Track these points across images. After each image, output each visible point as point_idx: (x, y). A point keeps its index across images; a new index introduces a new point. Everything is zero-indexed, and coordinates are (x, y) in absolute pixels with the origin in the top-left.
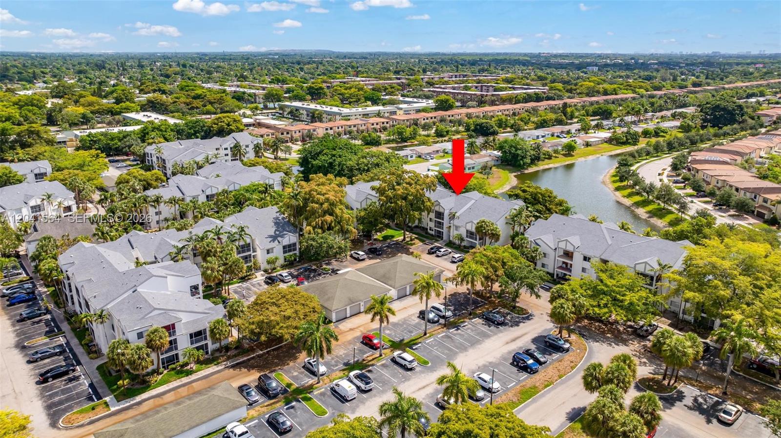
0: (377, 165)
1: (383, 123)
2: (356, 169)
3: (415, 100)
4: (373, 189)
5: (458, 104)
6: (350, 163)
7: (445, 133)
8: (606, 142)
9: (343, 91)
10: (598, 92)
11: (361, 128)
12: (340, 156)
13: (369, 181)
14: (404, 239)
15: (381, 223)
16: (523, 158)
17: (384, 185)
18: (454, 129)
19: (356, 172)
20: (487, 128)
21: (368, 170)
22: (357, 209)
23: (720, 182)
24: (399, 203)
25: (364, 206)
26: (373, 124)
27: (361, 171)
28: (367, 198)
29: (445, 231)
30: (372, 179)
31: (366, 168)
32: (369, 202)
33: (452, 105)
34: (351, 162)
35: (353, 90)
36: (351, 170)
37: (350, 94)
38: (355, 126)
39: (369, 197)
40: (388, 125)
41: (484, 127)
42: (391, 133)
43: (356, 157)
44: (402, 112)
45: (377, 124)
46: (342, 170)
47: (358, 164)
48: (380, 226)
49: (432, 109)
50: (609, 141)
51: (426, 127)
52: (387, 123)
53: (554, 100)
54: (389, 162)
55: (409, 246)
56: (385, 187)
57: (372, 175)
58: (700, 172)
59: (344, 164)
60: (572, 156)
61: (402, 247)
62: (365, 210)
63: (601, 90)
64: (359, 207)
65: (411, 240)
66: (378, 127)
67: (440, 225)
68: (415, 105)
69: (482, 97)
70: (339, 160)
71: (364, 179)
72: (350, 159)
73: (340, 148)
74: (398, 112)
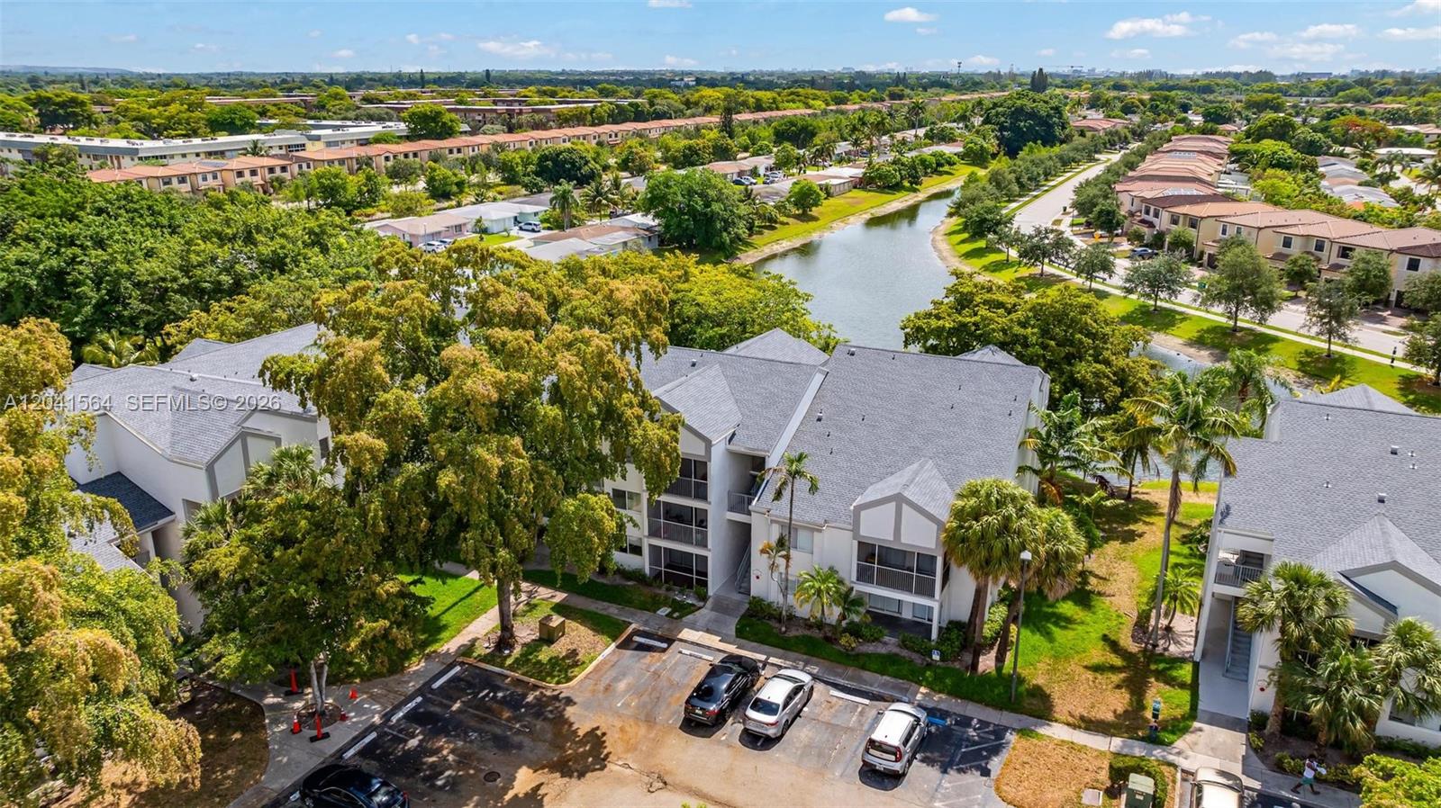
0: (276, 264)
1: (271, 170)
2: (183, 291)
3: (349, 123)
4: (278, 376)
5: (465, 128)
6: (144, 268)
7: (455, 189)
8: (855, 187)
9: (145, 110)
10: (745, 104)
11: (203, 185)
12: (100, 243)
13: (245, 335)
14: (505, 640)
15: (373, 606)
16: (728, 224)
17: (356, 347)
18: (474, 179)
19: (178, 302)
20: (573, 163)
21: (238, 288)
22: (192, 506)
23: (1296, 242)
24: (487, 455)
25: (233, 481)
26: (240, 174)
27: (203, 294)
28: (243, 436)
29: (714, 552)
30: (262, 325)
31: (226, 279)
32: (262, 453)
33: (451, 128)
34: (153, 264)
35: (173, 108)
36: (158, 294)
37: (170, 118)
38: (182, 180)
39: (258, 423)
40: (287, 176)
41: (565, 161)
42: (302, 192)
43: (175, 243)
44: (320, 145)
45: (254, 173)
46: (115, 297)
47: (186, 270)
48: (369, 626)
49: (400, 137)
50: (862, 183)
51: (400, 174)
52: (284, 169)
53: (670, 118)
54: (325, 250)
55: (551, 687)
56: (366, 361)
57: (259, 306)
58: (1203, 224)
59: (120, 275)
60: (815, 219)
61: (514, 703)
62: (243, 511)
63: (751, 100)
64: (203, 497)
65: (548, 637)
66: (258, 180)
67: (687, 522)
68: (352, 130)
69: (511, 116)
70: (96, 255)
71: (221, 330)
72: (150, 254)
73: (100, 211)
74: (309, 145)
